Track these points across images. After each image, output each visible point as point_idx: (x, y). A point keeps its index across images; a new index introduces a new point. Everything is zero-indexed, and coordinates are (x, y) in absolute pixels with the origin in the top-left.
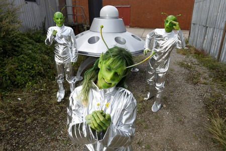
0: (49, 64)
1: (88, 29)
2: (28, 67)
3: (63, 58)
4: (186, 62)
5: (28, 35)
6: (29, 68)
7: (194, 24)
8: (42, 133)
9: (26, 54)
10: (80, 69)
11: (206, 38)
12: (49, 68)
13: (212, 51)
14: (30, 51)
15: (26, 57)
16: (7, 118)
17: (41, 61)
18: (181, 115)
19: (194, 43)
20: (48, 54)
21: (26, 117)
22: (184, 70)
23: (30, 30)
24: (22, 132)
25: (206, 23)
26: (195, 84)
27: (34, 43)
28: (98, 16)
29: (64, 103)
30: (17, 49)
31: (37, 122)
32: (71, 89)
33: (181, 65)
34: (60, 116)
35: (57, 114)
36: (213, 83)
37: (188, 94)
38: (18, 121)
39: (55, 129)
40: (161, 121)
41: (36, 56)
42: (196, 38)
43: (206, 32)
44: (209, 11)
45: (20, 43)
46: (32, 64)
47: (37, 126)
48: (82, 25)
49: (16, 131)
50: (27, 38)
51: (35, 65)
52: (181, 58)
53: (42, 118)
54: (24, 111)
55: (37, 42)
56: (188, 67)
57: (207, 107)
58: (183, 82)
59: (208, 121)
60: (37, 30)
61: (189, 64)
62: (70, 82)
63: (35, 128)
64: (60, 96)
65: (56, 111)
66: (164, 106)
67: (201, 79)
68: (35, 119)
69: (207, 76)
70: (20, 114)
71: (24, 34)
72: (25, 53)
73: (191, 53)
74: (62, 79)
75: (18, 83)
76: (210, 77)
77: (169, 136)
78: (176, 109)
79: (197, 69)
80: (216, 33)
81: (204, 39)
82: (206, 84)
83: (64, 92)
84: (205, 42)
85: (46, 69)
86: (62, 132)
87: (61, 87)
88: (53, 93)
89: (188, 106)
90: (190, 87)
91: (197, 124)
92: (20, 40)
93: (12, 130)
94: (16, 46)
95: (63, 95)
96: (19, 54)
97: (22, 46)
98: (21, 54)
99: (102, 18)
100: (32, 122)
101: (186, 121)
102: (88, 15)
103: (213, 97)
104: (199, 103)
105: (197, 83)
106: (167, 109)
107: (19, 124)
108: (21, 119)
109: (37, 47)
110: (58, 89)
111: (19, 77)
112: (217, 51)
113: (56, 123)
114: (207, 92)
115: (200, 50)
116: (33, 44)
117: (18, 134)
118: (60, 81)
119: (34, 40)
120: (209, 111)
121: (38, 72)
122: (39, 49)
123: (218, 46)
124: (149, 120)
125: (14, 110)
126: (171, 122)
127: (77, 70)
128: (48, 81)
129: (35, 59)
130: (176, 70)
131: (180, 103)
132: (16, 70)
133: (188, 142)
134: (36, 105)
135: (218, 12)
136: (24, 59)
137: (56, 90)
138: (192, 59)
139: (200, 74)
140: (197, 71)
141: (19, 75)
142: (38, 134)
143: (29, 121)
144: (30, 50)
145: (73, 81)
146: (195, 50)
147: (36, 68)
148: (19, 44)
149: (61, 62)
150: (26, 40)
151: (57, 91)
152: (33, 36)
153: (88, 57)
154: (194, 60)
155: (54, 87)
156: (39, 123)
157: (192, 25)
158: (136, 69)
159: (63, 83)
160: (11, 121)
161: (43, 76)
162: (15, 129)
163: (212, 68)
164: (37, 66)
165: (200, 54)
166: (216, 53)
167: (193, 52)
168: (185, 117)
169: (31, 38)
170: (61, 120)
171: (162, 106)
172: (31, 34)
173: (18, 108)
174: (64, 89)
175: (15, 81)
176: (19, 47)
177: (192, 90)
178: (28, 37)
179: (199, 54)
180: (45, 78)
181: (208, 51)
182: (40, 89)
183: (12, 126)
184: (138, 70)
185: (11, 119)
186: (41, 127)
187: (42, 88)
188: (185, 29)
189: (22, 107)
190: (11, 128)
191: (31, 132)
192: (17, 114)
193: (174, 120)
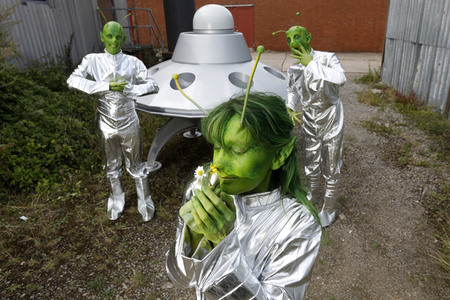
0: (84, 138)
1: (167, 57)
2: (39, 145)
3: (119, 123)
4: (379, 120)
5: (34, 76)
6: (40, 149)
7: (392, 39)
8: (80, 290)
9: (31, 118)
10: (154, 145)
11: (419, 67)
12: (85, 147)
13: (433, 95)
14: (41, 111)
15: (32, 124)
17: (68, 132)
18: (379, 234)
19: (394, 80)
20: (80, 115)
21: (41, 257)
22: (375, 139)
23: (36, 64)
24: (36, 291)
25: (418, 37)
26: (402, 168)
27: (49, 91)
28: (189, 28)
29: (124, 221)
30: (10, 107)
31: (68, 266)
32: (138, 189)
33: (371, 127)
34: (119, 250)
35: (112, 247)
36: (438, 163)
37: (389, 188)
38: (25, 268)
39: (109, 279)
40: (338, 249)
41: (56, 121)
42: (397, 69)
43: (418, 54)
44: (423, 10)
45: (17, 94)
46: (47, 139)
47: (69, 275)
48: (150, 49)
49: (22, 290)
50: (31, 83)
51: (53, 141)
52: (368, 113)
53: (78, 257)
54: (37, 243)
55: (54, 90)
56: (384, 132)
57: (431, 214)
58: (376, 163)
59: (435, 244)
60: (52, 63)
61: (387, 125)
62: (135, 176)
63: (64, 281)
64: (114, 207)
65: (108, 240)
66: (342, 217)
67: (415, 156)
68: (62, 262)
69: (426, 150)
70: (28, 251)
71: (23, 74)
72: (30, 116)
73: (389, 102)
74: (117, 169)
75: (18, 184)
76: (433, 150)
77: (357, 282)
78: (366, 222)
79: (404, 135)
80: (439, 58)
81: (415, 70)
82: (425, 166)
83: (122, 197)
84: (417, 77)
85: (79, 148)
86: (125, 287)
87: (116, 187)
88: (98, 200)
89: (392, 214)
90: (392, 175)
91: (413, 250)
92: (17, 87)
93: (13, 288)
94: (8, 101)
95: (120, 206)
96: (16, 118)
97: (23, 100)
98: (21, 118)
99: (199, 32)
100: (57, 267)
101: (390, 246)
102: (163, 27)
103: (442, 192)
104: (415, 206)
105: (406, 165)
106: (349, 222)
107: (27, 273)
108: (32, 262)
109: (54, 102)
110: (109, 192)
111: (19, 170)
112: (442, 94)
113: (110, 266)
114: (428, 182)
115: (406, 94)
116: (45, 96)
117: (27, 297)
118: (114, 175)
119: (46, 85)
120: (435, 223)
121: (62, 157)
122: (60, 106)
123: (444, 84)
125: (15, 243)
126: (359, 250)
127: (149, 148)
128: (86, 175)
129: (53, 129)
130: (361, 138)
131: (375, 208)
132: (13, 153)
133: (398, 291)
134: (61, 230)
135: (443, 12)
136: (29, 128)
137: (104, 194)
138: (391, 115)
139: (410, 145)
140: (404, 139)
141: (18, 164)
142: (73, 294)
143: (50, 265)
144: (41, 107)
145: (141, 173)
146: (396, 95)
147: (58, 147)
148: (14, 95)
149: (115, 131)
150: (29, 86)
151: (107, 197)
152: (45, 77)
153: (171, 118)
154: (396, 116)
155: (98, 187)
156: (73, 269)
157: (388, 41)
159: (120, 178)
160: (9, 268)
161: (74, 165)
162: (19, 286)
163: (435, 132)
164: (59, 143)
165: (407, 102)
166: (441, 100)
167: (392, 98)
168: (388, 239)
169: (41, 81)
170: (122, 260)
171: (337, 217)
172: (40, 72)
173: (22, 238)
174: (123, 191)
175: (11, 179)
176: (14, 102)
177: (396, 180)
178: (35, 80)
179: (405, 103)
180: (79, 169)
181: (424, 95)
182: (68, 195)
183: (13, 279)
185: (8, 265)
186: (77, 278)
187: (72, 192)
188: (372, 51)
189: (32, 236)
190: (10, 284)
191: (55, 290)
192: (22, 252)
193: (364, 245)
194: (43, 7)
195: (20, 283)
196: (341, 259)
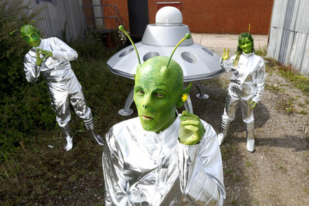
4: (270, 82)
7: (275, 28)
8: (95, 195)
16: (41, 176)
18: (280, 159)
19: (276, 55)
21: (66, 173)
22: (270, 95)
24: (68, 195)
25: (295, 27)
26: (290, 114)
31: (85, 179)
37: (283, 128)
38: (57, 180)
40: (256, 169)
47: (87, 186)
49: (58, 195)
53: (90, 173)
54: (62, 163)
56: (275, 90)
58: (272, 111)
61: (275, 85)
63: (84, 189)
67: (296, 107)
68: (81, 176)
69: (303, 102)
70: (57, 169)
73: (274, 70)
75: (43, 123)
76: (307, 103)
77: (271, 191)
78: (271, 151)
79: (287, 92)
81: (292, 49)
82: (304, 114)
84: (293, 53)
89: (287, 146)
90: (283, 119)
91: (304, 171)
93: (53, 193)
100: (78, 179)
101: (289, 167)
106: (260, 151)
107: (60, 183)
108: (61, 176)
111: (44, 114)
114: (308, 125)
117: (63, 199)
124: (239, 169)
125: (48, 163)
126: (269, 169)
131: (276, 142)
132: (39, 103)
134: (76, 155)
138: (277, 78)
139: (293, 99)
140: (288, 95)
141: (43, 110)
142: (91, 197)
143: (73, 178)
154: (280, 79)
156: (88, 181)
157: (272, 29)
158: (205, 95)
160: (48, 180)
162: (56, 192)
163: (307, 90)
165: (287, 70)
167: (276, 67)
168: (286, 162)
173: (52, 160)
175: (39, 120)
177: (287, 123)
179: (285, 70)
181: (298, 66)
182: (77, 131)
183: (52, 187)
184: (208, 97)
185: (46, 177)
186: (92, 187)
187: (79, 129)
188: (258, 34)
189: (58, 158)
190: (50, 190)
191: (79, 195)
192: (54, 169)
193: (272, 167)
194: (49, 4)
195: (56, 189)
196: (258, 175)
